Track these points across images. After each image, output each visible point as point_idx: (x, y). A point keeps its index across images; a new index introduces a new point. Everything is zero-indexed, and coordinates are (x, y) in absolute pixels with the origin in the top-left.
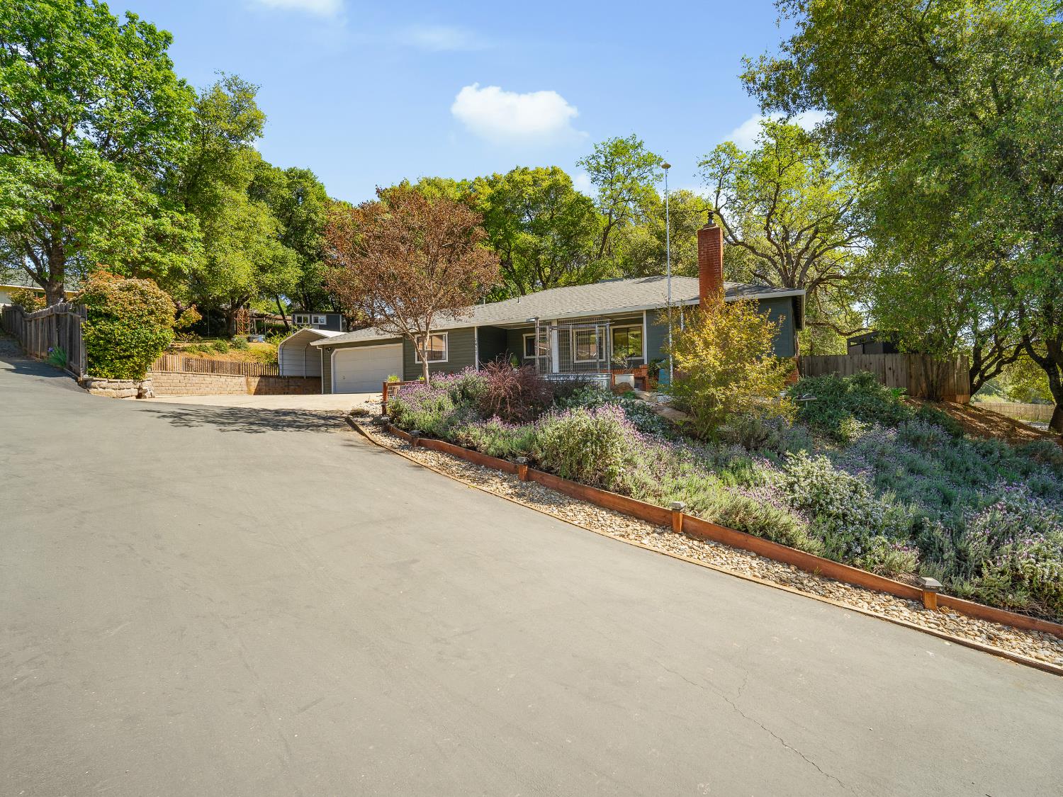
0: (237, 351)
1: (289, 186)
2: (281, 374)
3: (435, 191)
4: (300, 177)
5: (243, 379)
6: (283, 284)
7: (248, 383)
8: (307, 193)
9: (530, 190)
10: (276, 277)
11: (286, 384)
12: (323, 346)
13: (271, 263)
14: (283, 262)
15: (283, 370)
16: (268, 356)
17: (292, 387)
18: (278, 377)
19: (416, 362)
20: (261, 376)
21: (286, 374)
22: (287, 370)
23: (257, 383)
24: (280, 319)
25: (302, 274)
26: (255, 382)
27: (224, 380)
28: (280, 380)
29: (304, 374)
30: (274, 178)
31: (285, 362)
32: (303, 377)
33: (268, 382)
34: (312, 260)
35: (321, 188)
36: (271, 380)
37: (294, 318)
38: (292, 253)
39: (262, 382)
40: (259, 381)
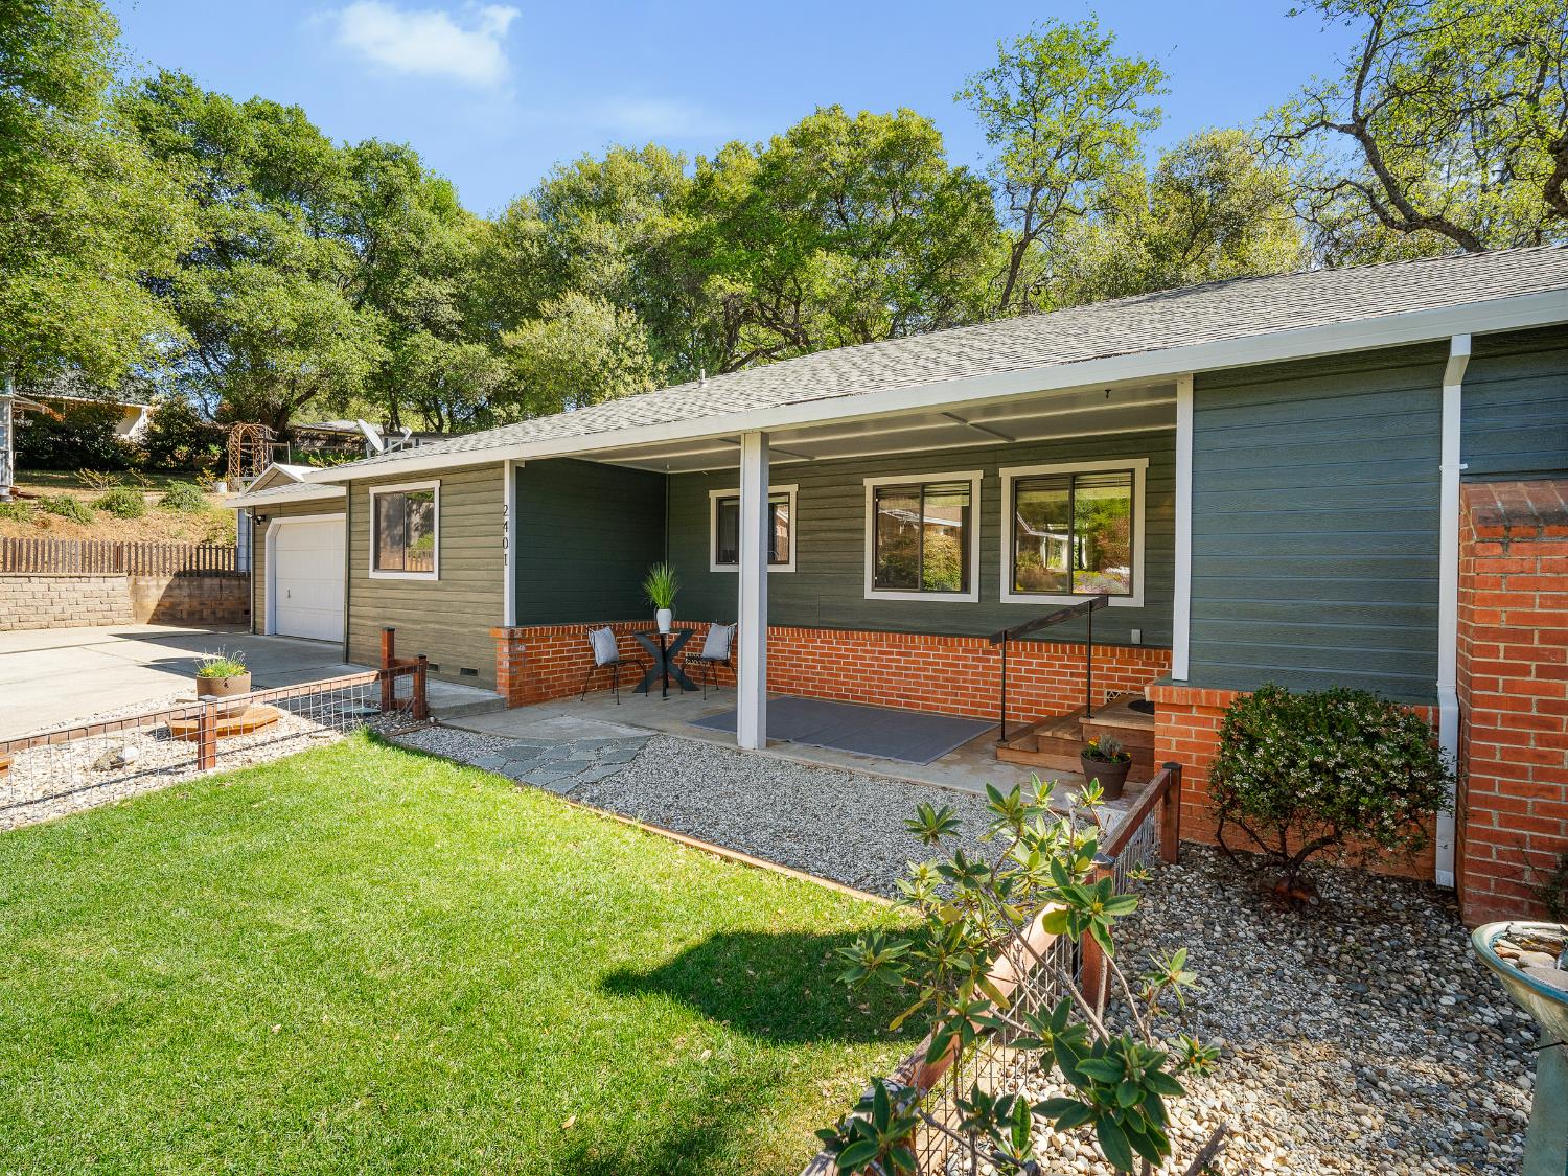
0: (172, 512)
5: (121, 583)
7: (136, 590)
9: (841, 155)
19: (372, 574)
20: (176, 573)
23: (162, 592)
25: (389, 356)
26: (158, 586)
27: (44, 588)
28: (234, 583)
33: (200, 587)
36: (209, 582)
39: (179, 587)
40: (170, 587)
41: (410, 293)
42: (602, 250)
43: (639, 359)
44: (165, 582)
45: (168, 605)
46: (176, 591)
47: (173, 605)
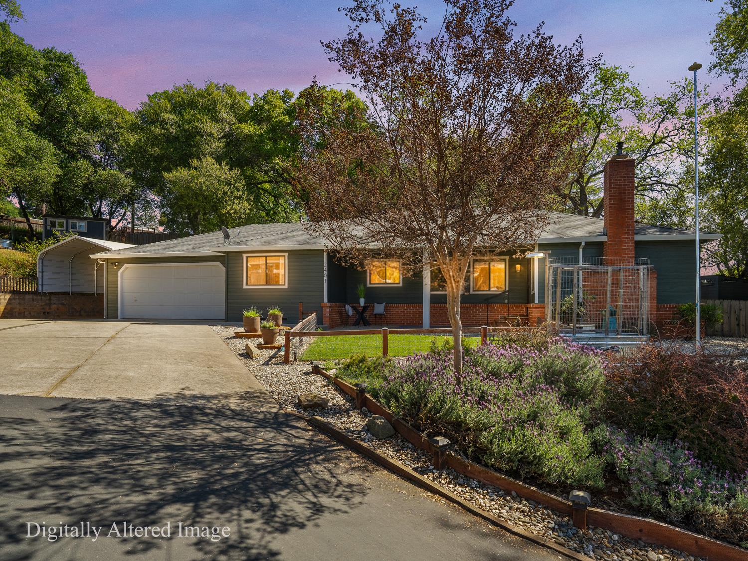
1: (46, 69)
2: (40, 289)
3: (225, 96)
4: (59, 60)
6: (35, 180)
8: (68, 80)
10: (28, 172)
11: (47, 302)
12: (107, 260)
13: (23, 154)
14: (38, 156)
15: (42, 285)
16: (20, 266)
17: (55, 306)
18: (36, 293)
19: (245, 287)
20: (13, 292)
21: (47, 289)
22: (48, 285)
23: (6, 301)
24: (23, 222)
25: (60, 172)
26: (5, 299)
28: (39, 297)
29: (68, 290)
30: (27, 55)
31: (46, 275)
32: (67, 294)
33: (24, 299)
34: (73, 157)
35: (84, 78)
36: (27, 297)
37: (46, 222)
38: (48, 147)
39: (15, 299)
40: (10, 299)
41: (75, 139)
42: (211, 135)
43: (240, 193)
44: (8, 296)
45: (9, 309)
46: (13, 301)
47: (12, 309)
